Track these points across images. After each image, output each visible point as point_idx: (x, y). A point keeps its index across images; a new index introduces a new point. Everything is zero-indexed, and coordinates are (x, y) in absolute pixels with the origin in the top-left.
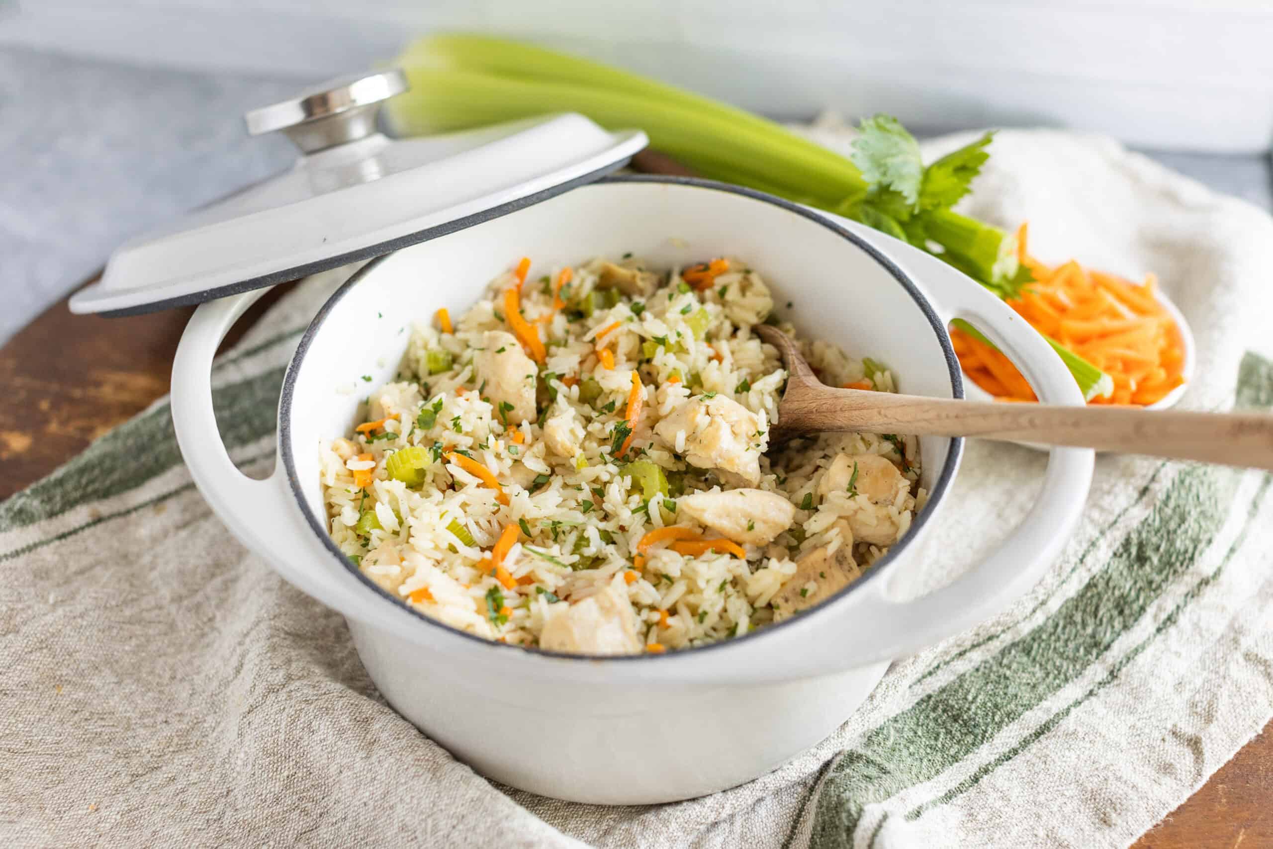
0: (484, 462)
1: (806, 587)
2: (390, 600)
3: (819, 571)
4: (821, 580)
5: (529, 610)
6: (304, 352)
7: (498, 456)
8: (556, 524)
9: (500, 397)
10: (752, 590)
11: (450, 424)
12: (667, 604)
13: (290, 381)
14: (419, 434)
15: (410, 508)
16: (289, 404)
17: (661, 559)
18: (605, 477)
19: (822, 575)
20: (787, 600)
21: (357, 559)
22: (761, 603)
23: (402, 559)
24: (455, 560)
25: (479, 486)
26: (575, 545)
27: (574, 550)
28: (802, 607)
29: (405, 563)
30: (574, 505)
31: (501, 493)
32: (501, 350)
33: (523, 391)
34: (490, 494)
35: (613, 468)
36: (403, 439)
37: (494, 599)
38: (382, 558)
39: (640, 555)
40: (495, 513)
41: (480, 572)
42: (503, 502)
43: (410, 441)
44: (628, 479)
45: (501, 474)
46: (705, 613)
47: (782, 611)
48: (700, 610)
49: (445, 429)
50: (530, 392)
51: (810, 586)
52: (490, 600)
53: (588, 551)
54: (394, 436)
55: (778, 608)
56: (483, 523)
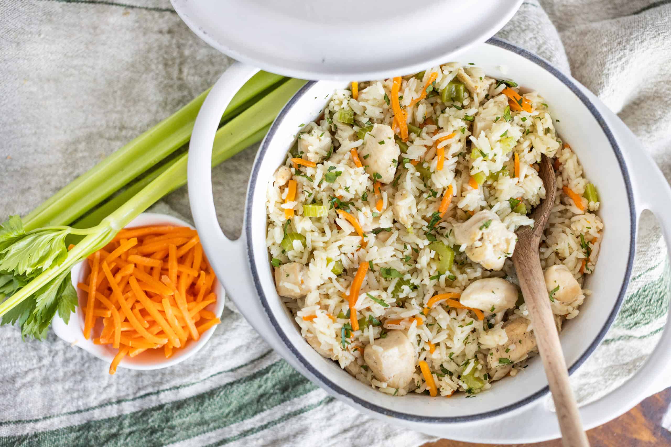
0: (357, 218)
1: (510, 347)
3: (519, 339)
4: (519, 344)
5: (363, 332)
9: (375, 169)
10: (481, 341)
11: (343, 187)
14: (325, 184)
15: (312, 240)
17: (439, 315)
18: (422, 246)
19: (520, 341)
20: (498, 351)
21: (279, 264)
23: (302, 282)
24: (330, 288)
25: (352, 234)
26: (396, 287)
27: (394, 291)
28: (505, 355)
29: (303, 287)
30: (401, 256)
31: (362, 241)
32: (382, 143)
33: (389, 169)
34: (356, 240)
35: (427, 242)
36: (315, 184)
37: (346, 329)
38: (292, 276)
39: (428, 308)
40: (357, 251)
41: (342, 299)
42: (363, 245)
43: (319, 186)
44: (433, 253)
45: (366, 224)
46: (453, 353)
47: (493, 356)
48: (451, 351)
49: (340, 187)
50: (393, 170)
51: (512, 347)
52: (343, 330)
53: (402, 296)
54: (311, 179)
55: (491, 354)
56: (350, 255)
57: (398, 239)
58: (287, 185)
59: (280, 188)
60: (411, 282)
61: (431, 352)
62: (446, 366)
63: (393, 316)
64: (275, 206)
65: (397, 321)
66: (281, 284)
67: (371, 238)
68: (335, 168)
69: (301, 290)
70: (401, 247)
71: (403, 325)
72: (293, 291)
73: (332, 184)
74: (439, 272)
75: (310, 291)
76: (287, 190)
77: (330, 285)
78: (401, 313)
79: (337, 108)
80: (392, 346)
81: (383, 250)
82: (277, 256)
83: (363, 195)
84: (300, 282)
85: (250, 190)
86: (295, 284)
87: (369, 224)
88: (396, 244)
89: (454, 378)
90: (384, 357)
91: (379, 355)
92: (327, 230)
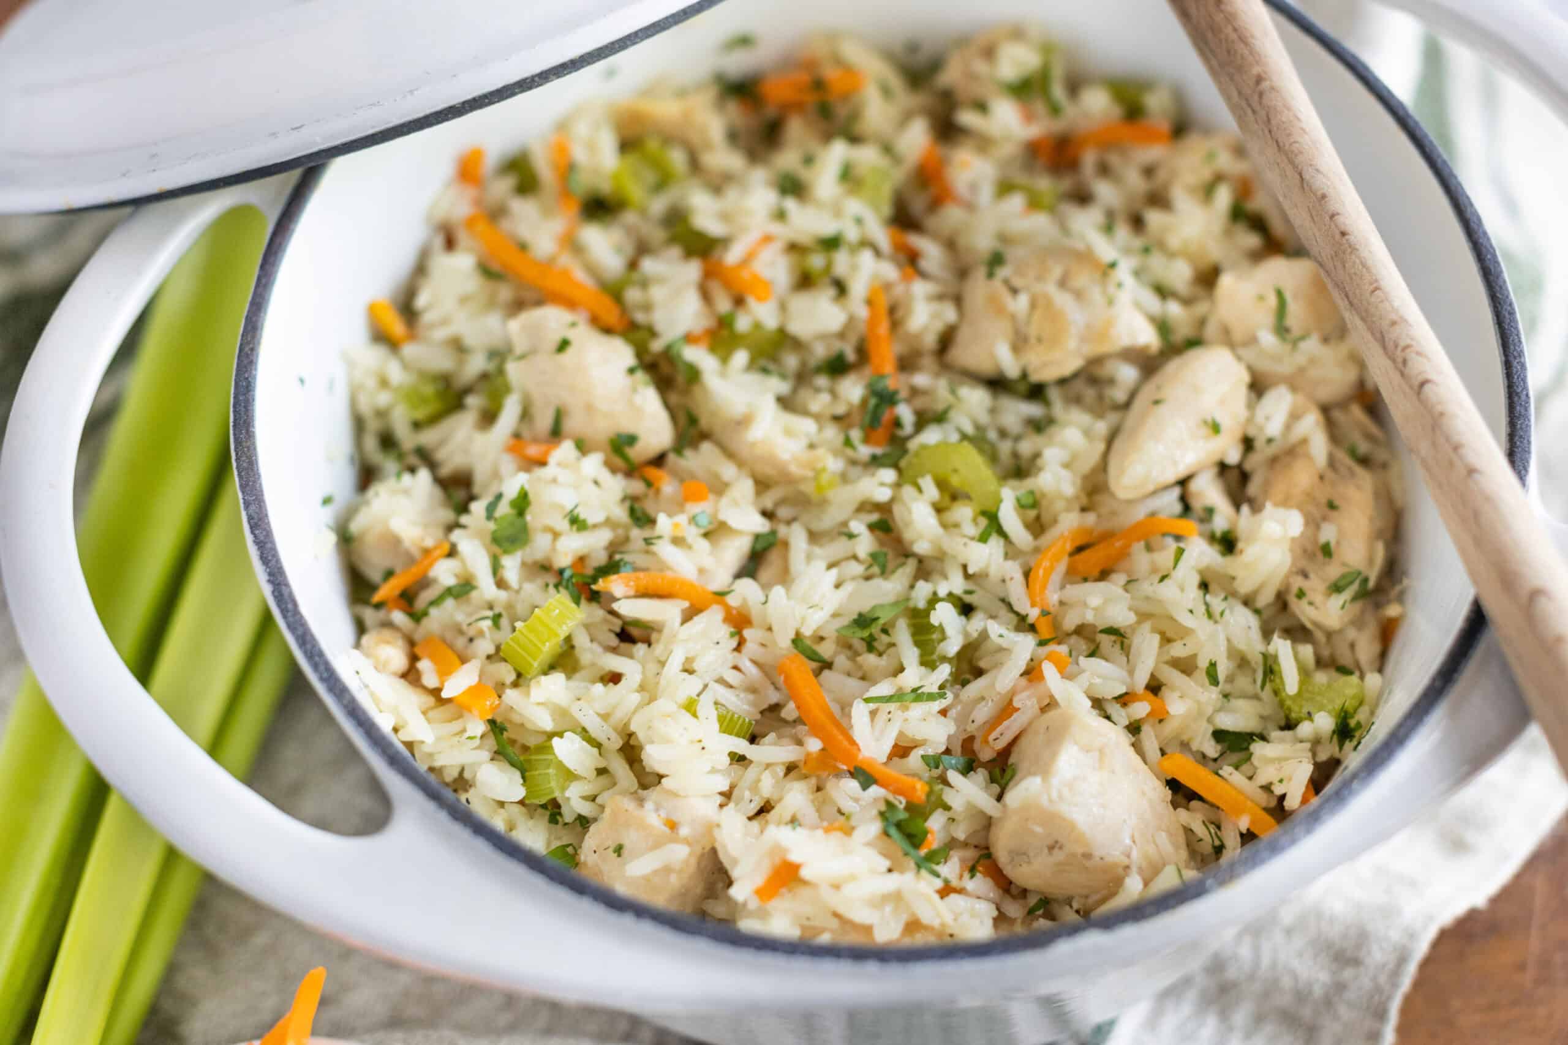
0: (663, 567)
1: (1322, 540)
2: (803, 953)
3: (1324, 501)
4: (1334, 514)
5: (948, 808)
6: (269, 534)
7: (678, 541)
8: (863, 621)
9: (602, 428)
10: (1244, 587)
11: (563, 525)
12: (1142, 679)
13: (290, 606)
14: (511, 566)
15: (599, 715)
16: (321, 654)
17: (1085, 604)
18: (883, 495)
19: (1332, 506)
20: (1305, 575)
21: (569, 855)
22: (1266, 598)
23: (673, 826)
24: (759, 781)
25: (688, 616)
26: (917, 644)
27: (922, 656)
28: (1334, 571)
29: (684, 831)
30: (857, 569)
31: (728, 609)
32: (563, 345)
33: (638, 399)
34: (712, 621)
35: (888, 475)
36: (486, 587)
37: (899, 825)
38: (630, 839)
39: (1045, 613)
40: (738, 649)
41: (813, 781)
42: (739, 622)
43: (501, 584)
44: (928, 483)
45: (701, 571)
46: (1213, 665)
47: (1311, 595)
48: (1203, 663)
49: (556, 535)
50: (649, 400)
51: (1328, 533)
52: (893, 831)
53: (952, 646)
54: (464, 588)
55: (1301, 594)
56: (732, 677)
57: (814, 537)
58: (414, 658)
59: (404, 676)
60: (942, 592)
61: (1160, 717)
62: (1228, 722)
63: (983, 713)
64: (429, 721)
65: (1007, 709)
66: (621, 889)
67: (747, 591)
68: (499, 497)
69: (686, 841)
70: (840, 548)
71: (1027, 702)
72: (667, 870)
73: (528, 549)
74: (984, 513)
75: (711, 828)
76: (424, 665)
77: (751, 772)
78: (993, 685)
79: (383, 399)
80: (1054, 755)
81: (801, 586)
82: (549, 844)
83: (632, 511)
84: (667, 830)
85: (315, 667)
86: (657, 845)
87: (708, 562)
88: (817, 550)
89: (1275, 734)
90: (1061, 797)
91: (1044, 801)
92: (615, 663)
